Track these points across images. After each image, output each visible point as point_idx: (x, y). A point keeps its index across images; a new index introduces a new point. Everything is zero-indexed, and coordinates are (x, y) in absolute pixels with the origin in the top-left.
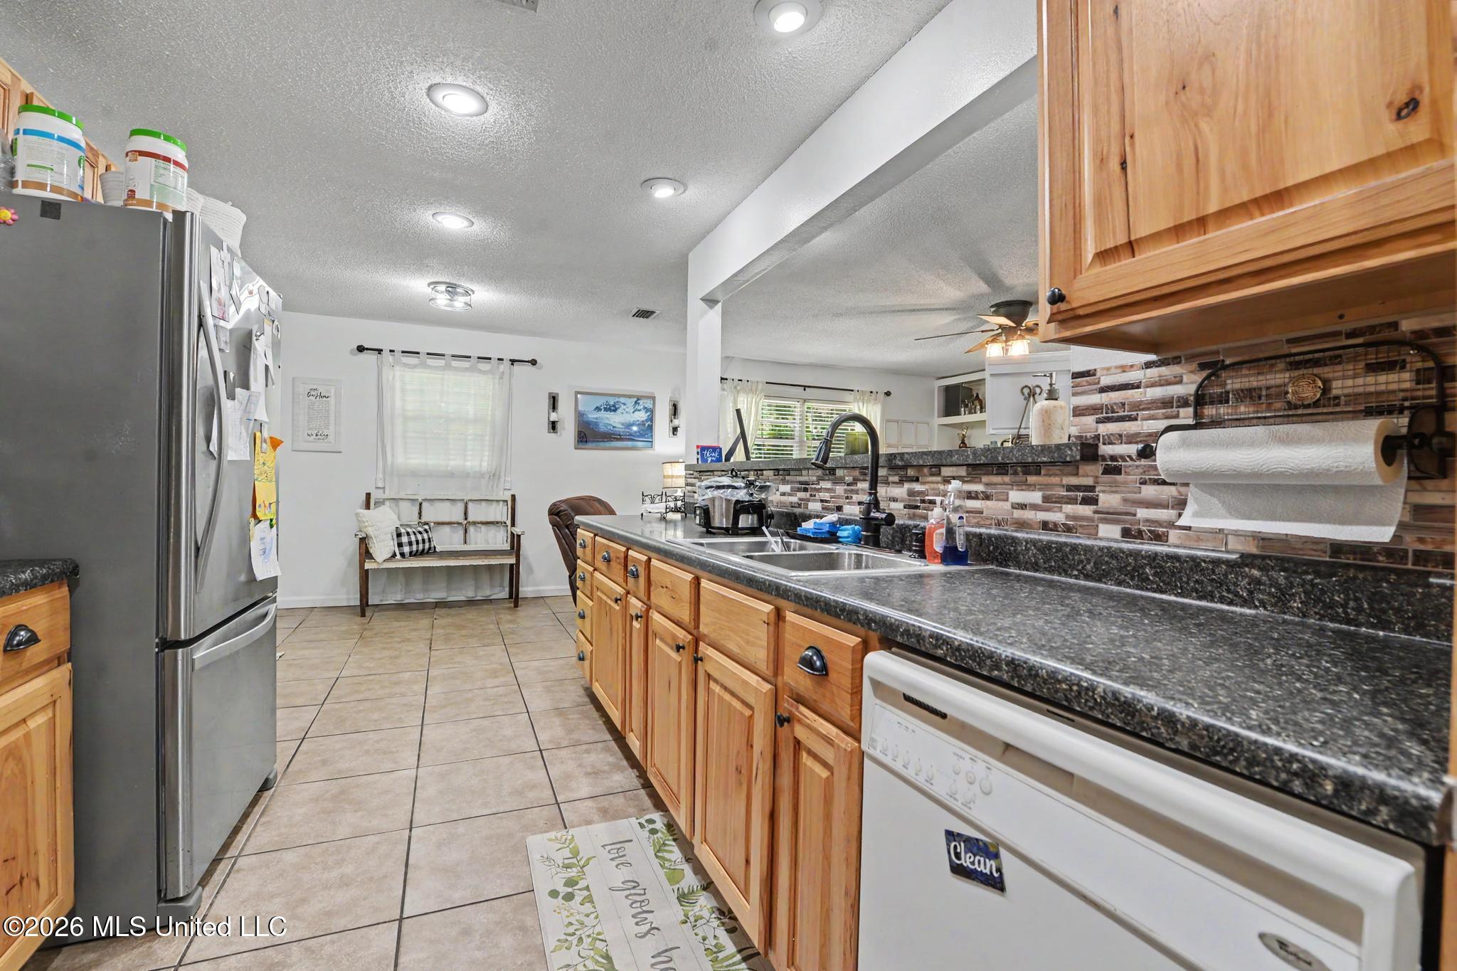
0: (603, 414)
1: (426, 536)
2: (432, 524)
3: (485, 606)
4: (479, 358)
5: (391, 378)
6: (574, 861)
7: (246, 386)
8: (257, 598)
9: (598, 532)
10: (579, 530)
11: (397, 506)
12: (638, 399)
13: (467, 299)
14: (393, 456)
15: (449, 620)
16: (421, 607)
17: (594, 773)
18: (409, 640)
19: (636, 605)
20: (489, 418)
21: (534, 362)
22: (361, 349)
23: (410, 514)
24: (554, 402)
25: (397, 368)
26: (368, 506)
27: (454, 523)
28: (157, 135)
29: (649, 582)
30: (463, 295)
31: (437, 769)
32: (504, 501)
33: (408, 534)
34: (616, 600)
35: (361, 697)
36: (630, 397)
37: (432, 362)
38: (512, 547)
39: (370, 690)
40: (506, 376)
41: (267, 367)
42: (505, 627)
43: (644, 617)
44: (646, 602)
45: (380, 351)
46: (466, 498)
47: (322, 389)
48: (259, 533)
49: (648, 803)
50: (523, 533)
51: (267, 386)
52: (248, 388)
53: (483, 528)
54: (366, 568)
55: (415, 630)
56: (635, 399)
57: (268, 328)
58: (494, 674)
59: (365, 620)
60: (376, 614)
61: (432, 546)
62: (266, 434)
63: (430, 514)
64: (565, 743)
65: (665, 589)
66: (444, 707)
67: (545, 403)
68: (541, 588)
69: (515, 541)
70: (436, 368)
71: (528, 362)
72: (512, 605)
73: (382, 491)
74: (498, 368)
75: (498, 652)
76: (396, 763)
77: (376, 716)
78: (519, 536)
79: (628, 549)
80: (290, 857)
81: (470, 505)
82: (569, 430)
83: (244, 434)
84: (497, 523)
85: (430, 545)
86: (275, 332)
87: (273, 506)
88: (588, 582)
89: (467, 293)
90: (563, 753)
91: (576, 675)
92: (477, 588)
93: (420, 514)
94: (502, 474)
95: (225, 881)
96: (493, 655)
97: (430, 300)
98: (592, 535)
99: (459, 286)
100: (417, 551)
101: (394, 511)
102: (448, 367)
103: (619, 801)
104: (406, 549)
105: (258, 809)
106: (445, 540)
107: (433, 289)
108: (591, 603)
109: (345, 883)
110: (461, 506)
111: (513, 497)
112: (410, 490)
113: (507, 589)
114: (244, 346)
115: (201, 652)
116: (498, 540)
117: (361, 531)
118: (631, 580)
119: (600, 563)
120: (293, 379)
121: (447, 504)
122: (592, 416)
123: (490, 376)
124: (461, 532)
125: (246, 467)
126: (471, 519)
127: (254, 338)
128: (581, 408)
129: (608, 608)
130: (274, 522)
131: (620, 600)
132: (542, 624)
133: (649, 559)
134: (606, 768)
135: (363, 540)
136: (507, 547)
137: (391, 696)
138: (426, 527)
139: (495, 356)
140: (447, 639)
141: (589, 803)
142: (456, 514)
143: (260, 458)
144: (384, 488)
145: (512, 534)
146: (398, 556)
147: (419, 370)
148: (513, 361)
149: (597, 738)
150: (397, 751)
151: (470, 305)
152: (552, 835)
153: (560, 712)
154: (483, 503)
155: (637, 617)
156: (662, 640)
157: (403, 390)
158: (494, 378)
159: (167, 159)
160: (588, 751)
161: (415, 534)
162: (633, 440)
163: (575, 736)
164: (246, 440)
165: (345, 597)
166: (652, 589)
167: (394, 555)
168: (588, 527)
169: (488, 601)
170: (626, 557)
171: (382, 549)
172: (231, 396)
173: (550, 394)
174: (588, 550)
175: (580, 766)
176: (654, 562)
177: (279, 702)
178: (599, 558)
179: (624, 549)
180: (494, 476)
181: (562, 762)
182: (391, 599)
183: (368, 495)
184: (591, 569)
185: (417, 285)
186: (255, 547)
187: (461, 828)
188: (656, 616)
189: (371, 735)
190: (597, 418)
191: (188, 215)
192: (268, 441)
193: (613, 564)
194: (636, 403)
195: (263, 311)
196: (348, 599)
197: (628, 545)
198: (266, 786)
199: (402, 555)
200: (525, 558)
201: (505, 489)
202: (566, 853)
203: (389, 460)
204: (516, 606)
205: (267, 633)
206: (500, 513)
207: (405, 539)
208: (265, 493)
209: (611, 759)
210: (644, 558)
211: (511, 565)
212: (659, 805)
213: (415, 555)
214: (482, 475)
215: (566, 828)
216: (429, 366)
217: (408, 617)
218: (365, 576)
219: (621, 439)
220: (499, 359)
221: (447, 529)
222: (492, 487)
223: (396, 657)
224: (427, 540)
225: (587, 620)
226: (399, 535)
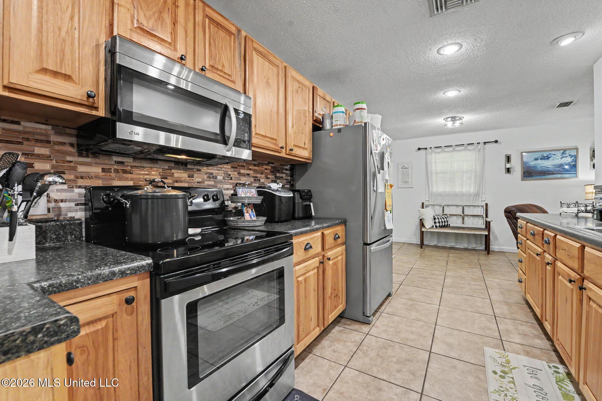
0: (540, 161)
1: (445, 220)
2: (448, 215)
3: (472, 252)
4: (468, 144)
5: (430, 159)
6: (507, 365)
7: (383, 169)
8: (387, 235)
9: (528, 221)
10: (519, 220)
11: (434, 207)
12: (565, 151)
13: (460, 121)
14: (432, 189)
15: (456, 255)
16: (444, 248)
17: (524, 335)
18: (438, 260)
19: (548, 258)
20: (473, 170)
21: (496, 142)
22: (419, 149)
23: (439, 210)
24: (508, 159)
25: (433, 154)
26: (423, 208)
27: (458, 215)
28: (359, 103)
29: (555, 247)
30: (459, 120)
31: (448, 308)
32: (482, 206)
33: (438, 219)
34: (537, 255)
35: (420, 276)
36: (559, 150)
37: (447, 149)
38: (486, 227)
39: (423, 274)
40: (482, 150)
41: (388, 162)
42: (482, 262)
43: (553, 264)
44: (554, 256)
45: (426, 149)
46: (463, 205)
47: (406, 166)
48: (387, 214)
49: (556, 358)
50: (492, 221)
51: (388, 168)
52: (383, 170)
53: (472, 218)
54: (422, 230)
55: (441, 256)
56: (563, 151)
57: (389, 150)
58: (475, 280)
59: (422, 250)
60: (426, 248)
61: (448, 224)
62: (389, 184)
63: (447, 211)
64: (509, 317)
65: (564, 251)
66: (451, 287)
67: (504, 159)
68: (502, 247)
69: (488, 225)
70: (449, 152)
71: (493, 142)
72: (486, 253)
73: (428, 202)
74: (477, 147)
75: (478, 272)
76: (431, 301)
77: (425, 284)
78: (489, 222)
79: (544, 230)
80: (396, 318)
81: (465, 208)
82: (518, 171)
83: (383, 184)
84: (479, 216)
85: (447, 223)
86: (391, 151)
87: (391, 206)
88: (524, 245)
89: (460, 119)
90: (507, 321)
91: (518, 290)
92: (469, 243)
93: (443, 211)
94: (481, 194)
95: (379, 317)
96: (475, 272)
97: (445, 125)
98: (525, 222)
99: (457, 117)
100: (442, 225)
101: (432, 209)
102: (454, 150)
103: (538, 352)
104: (438, 225)
105: (387, 301)
106: (455, 222)
107: (446, 121)
108: (525, 255)
109: (412, 333)
110: (461, 208)
111: (487, 204)
112: (439, 201)
113: (484, 246)
114: (382, 156)
115: (373, 247)
116: (480, 223)
117: (420, 216)
118: (546, 245)
119: (529, 236)
120: (397, 163)
121: (455, 207)
122: (533, 163)
123: (474, 151)
124: (462, 219)
125: (383, 194)
126: (465, 213)
127: (385, 154)
128: (525, 160)
129: (534, 258)
130: (391, 211)
131: (540, 255)
132: (502, 264)
133: (556, 236)
134: (531, 335)
135: (421, 220)
136: (484, 227)
137: (430, 278)
138: (446, 216)
139: (475, 142)
140: (455, 262)
141: (519, 346)
142: (459, 211)
143: (387, 191)
144: (429, 201)
145: (486, 221)
146: (435, 227)
147: (442, 153)
148: (485, 143)
149: (528, 320)
150: (432, 298)
151: (462, 124)
152: (497, 351)
153: (507, 303)
154: (471, 207)
155: (548, 264)
156: (563, 277)
157: (435, 162)
158: (475, 152)
159: (362, 109)
160: (522, 325)
161: (441, 219)
162: (562, 174)
163: (515, 316)
164: (383, 185)
165: (415, 240)
166: (557, 250)
167: (433, 227)
168: (524, 219)
169: (474, 250)
170: (543, 234)
171: (429, 224)
172: (379, 173)
173: (506, 155)
174: (524, 230)
175: (516, 329)
176: (558, 237)
177: (393, 271)
178: (529, 233)
179: (542, 230)
180: (477, 195)
181: (506, 325)
182: (433, 243)
183: (423, 203)
184: (525, 239)
185: (440, 121)
186: (386, 218)
187: (455, 332)
188: (559, 264)
189: (423, 290)
190: (535, 164)
191: (368, 123)
192: (389, 186)
193: (536, 237)
194: (563, 153)
195: (387, 145)
196: (416, 241)
197: (545, 228)
198: (389, 295)
199: (436, 226)
200: (493, 233)
201: (482, 201)
202: (504, 360)
203: (430, 189)
204: (488, 253)
205: (390, 246)
206: (481, 211)
207: (437, 221)
208: (389, 203)
209: (535, 332)
210: (553, 235)
211: (486, 235)
212: (562, 362)
213: (441, 227)
214: (471, 195)
215: (505, 351)
216: (446, 151)
217: (439, 251)
218: (422, 233)
219: (553, 174)
220: (478, 143)
221: (455, 218)
222: (476, 200)
223: (433, 265)
224: (446, 222)
225: (523, 264)
226: (435, 219)
